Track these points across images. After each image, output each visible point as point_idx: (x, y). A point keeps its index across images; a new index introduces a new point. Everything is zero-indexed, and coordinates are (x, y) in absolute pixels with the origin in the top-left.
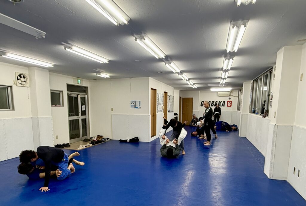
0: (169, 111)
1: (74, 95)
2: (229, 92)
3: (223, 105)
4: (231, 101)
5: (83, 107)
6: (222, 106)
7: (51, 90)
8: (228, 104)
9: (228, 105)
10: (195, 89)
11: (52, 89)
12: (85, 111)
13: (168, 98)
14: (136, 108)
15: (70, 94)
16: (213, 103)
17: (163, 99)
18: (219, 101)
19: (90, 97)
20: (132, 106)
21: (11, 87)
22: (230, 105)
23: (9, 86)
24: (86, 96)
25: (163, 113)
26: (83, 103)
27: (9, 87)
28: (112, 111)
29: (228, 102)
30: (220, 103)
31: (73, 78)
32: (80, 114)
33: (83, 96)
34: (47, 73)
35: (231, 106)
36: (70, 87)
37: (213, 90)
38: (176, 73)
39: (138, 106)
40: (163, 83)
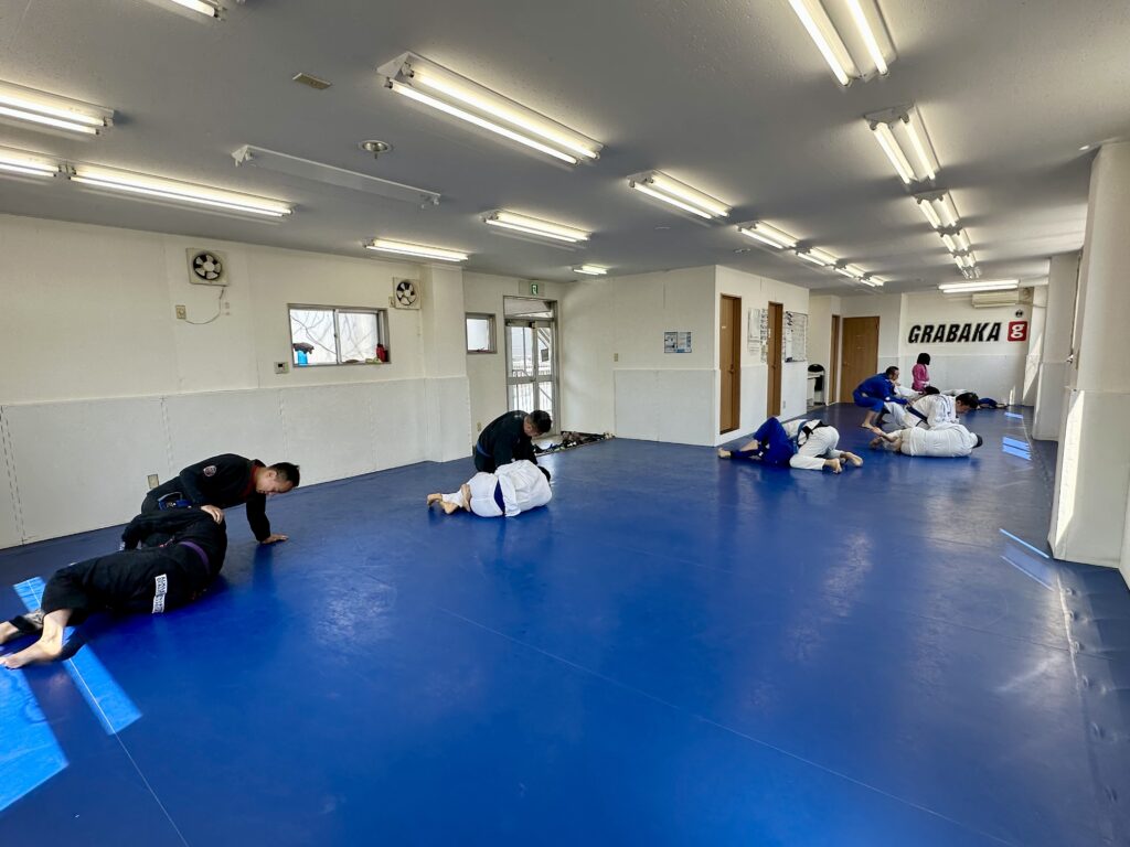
0: (789, 360)
2: (1016, 294)
3: (995, 336)
4: (1025, 323)
6: (988, 339)
7: (468, 314)
8: (1011, 331)
9: (1013, 336)
11: (470, 311)
13: (785, 321)
14: (679, 351)
16: (954, 329)
17: (765, 324)
18: (979, 325)
20: (668, 347)
21: (384, 311)
22: (1021, 335)
23: (380, 310)
24: (553, 325)
25: (764, 368)
27: (382, 314)
28: (616, 360)
29: (1012, 324)
30: (980, 330)
31: (520, 282)
34: (460, 276)
35: (1023, 339)
37: (949, 288)
38: (785, 249)
39: (685, 347)
40: (763, 278)
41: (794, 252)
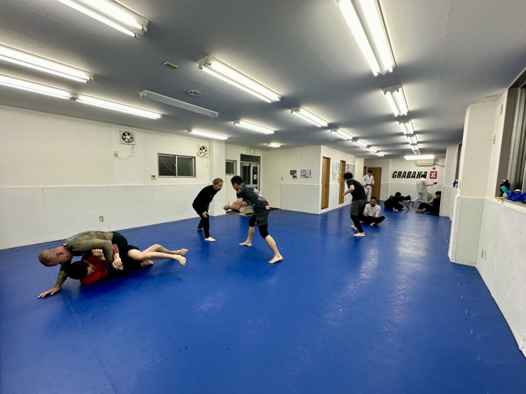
1: (246, 164)
2: (433, 161)
4: (436, 172)
5: (255, 176)
7: (226, 160)
8: (431, 175)
9: (431, 177)
10: (381, 158)
11: (228, 159)
12: (256, 180)
13: (346, 168)
14: (306, 177)
15: (244, 163)
16: (409, 173)
17: (339, 168)
18: (419, 172)
19: (262, 167)
20: (302, 175)
21: (195, 157)
22: (435, 176)
24: (258, 166)
25: (338, 184)
26: (255, 172)
27: (193, 158)
28: (282, 180)
30: (419, 174)
31: (246, 149)
32: (251, 183)
33: (255, 166)
34: (223, 146)
35: (436, 178)
36: (243, 157)
37: (407, 157)
38: (348, 140)
39: (308, 176)
40: (339, 151)
41: (351, 141)
